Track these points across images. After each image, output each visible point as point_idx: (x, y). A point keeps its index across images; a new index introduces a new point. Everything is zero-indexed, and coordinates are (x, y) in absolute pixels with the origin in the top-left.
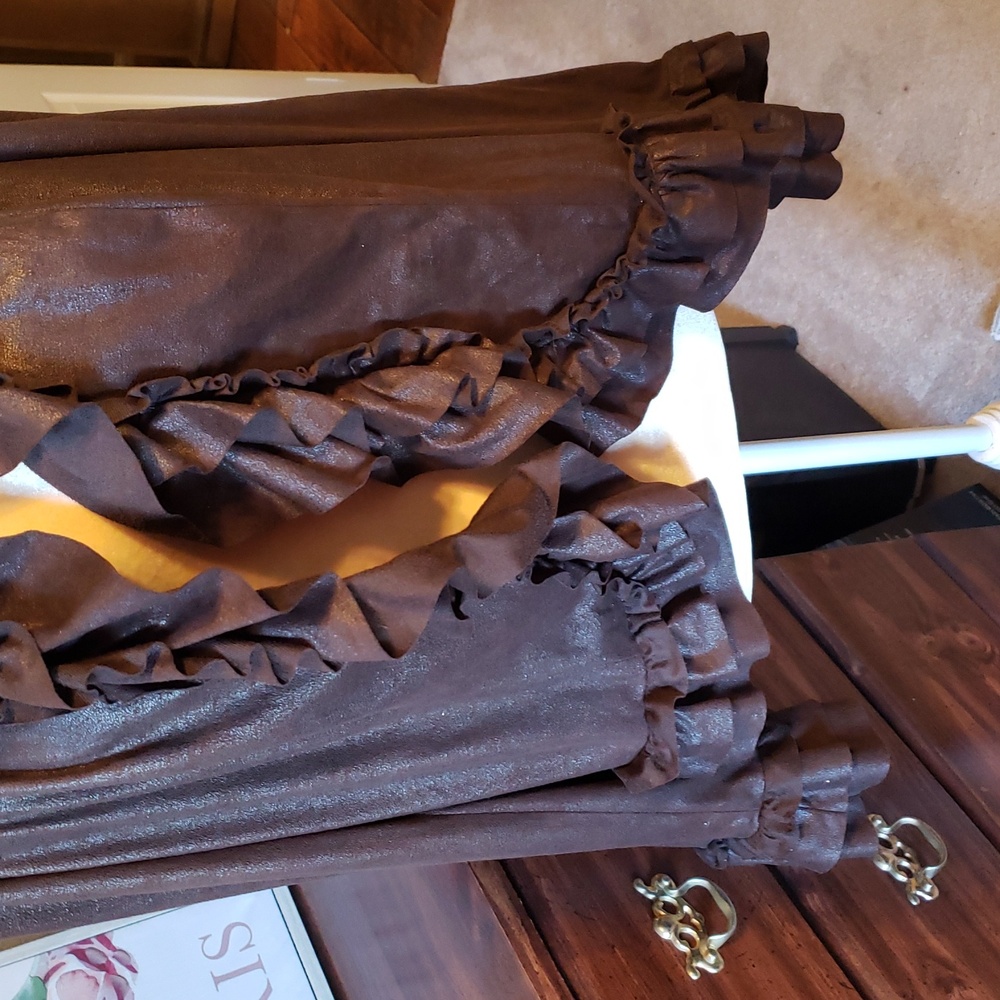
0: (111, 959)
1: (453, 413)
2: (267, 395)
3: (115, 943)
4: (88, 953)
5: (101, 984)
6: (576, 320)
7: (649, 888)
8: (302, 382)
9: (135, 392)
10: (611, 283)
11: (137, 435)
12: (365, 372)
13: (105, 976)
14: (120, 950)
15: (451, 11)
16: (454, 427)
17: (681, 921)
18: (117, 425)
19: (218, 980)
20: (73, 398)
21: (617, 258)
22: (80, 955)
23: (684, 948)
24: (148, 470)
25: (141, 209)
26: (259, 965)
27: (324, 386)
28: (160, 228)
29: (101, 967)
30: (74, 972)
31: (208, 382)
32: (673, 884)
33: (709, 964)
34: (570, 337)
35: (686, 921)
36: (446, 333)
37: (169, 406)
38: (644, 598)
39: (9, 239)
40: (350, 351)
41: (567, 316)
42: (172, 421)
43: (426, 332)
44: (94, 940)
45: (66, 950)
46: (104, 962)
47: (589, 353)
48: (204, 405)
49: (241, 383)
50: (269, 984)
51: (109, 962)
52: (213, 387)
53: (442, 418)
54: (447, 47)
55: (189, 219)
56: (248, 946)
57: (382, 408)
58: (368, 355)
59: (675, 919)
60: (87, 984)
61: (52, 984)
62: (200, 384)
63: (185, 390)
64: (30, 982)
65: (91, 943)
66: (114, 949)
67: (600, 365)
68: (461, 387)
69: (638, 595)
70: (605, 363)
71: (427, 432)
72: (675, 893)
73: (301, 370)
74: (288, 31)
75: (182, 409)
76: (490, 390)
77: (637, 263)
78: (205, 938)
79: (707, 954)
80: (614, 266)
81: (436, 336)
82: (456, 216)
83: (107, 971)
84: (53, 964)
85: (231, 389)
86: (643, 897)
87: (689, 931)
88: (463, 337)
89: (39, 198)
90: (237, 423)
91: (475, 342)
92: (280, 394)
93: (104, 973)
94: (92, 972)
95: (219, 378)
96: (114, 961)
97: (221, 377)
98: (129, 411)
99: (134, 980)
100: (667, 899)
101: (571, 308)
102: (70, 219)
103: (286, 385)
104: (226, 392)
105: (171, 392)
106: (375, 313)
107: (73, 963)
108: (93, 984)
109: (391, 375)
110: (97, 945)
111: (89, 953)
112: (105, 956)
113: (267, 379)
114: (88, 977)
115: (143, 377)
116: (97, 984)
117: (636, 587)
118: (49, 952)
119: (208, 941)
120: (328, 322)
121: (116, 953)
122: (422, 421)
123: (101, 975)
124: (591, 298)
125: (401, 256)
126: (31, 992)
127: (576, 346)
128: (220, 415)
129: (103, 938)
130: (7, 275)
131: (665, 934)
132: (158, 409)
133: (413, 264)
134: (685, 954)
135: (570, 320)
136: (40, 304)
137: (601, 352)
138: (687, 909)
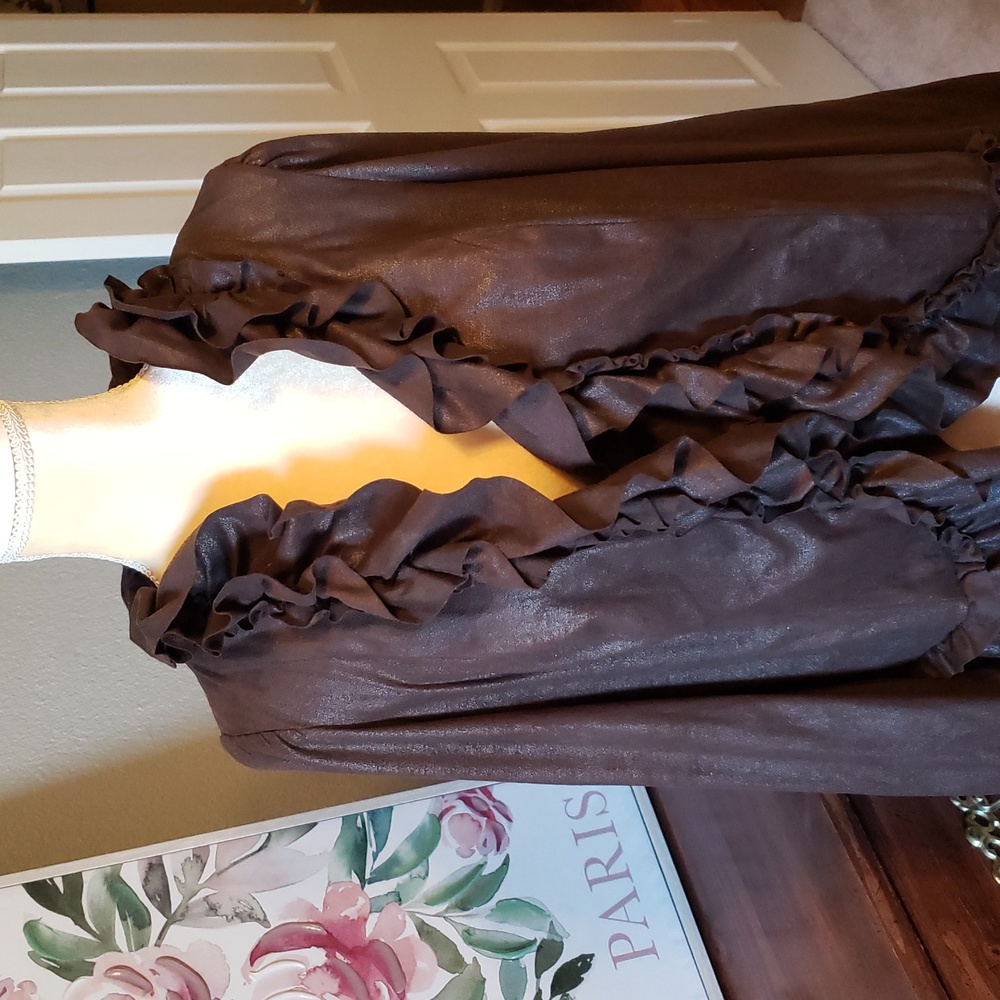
0: (491, 808)
1: (819, 378)
2: (669, 369)
3: (494, 795)
5: (484, 827)
6: (932, 310)
7: (964, 802)
8: (696, 358)
9: (571, 369)
10: (966, 281)
11: (574, 403)
12: (745, 348)
13: (487, 822)
14: (499, 802)
16: (822, 390)
17: (991, 833)
18: (560, 393)
19: (577, 837)
20: (529, 372)
21: (974, 258)
22: (467, 801)
23: (992, 856)
24: (581, 429)
25: (583, 225)
26: (612, 829)
27: (712, 360)
28: (596, 240)
29: (483, 814)
30: (462, 815)
31: (625, 361)
32: (986, 801)
34: (925, 323)
35: (996, 833)
36: (814, 316)
37: (596, 379)
38: (971, 549)
39: (487, 249)
40: (733, 331)
41: (923, 305)
42: (597, 391)
43: (797, 316)
44: (478, 791)
45: (456, 796)
46: (486, 809)
47: (941, 339)
48: (622, 379)
49: (650, 361)
50: (620, 846)
51: (489, 809)
52: (629, 364)
53: (811, 382)
55: (619, 232)
56: (603, 812)
57: (758, 375)
58: (748, 336)
59: (986, 830)
60: (473, 827)
61: (445, 822)
62: (619, 362)
63: (609, 367)
64: (427, 819)
65: (475, 792)
66: (494, 800)
67: (950, 348)
68: (826, 357)
69: (966, 546)
70: (955, 347)
71: (798, 393)
72: (987, 808)
73: (694, 349)
75: (605, 381)
76: (852, 360)
77: (991, 265)
78: (568, 801)
80: (970, 265)
81: (805, 318)
82: (834, 224)
83: (488, 817)
84: (446, 806)
85: (642, 366)
86: (958, 809)
88: (829, 318)
89: (502, 209)
90: (646, 394)
91: (839, 323)
92: (679, 367)
93: (486, 819)
94: (476, 817)
95: (633, 357)
96: (494, 810)
97: (635, 357)
98: (568, 384)
99: (510, 827)
100: (980, 813)
101: (926, 300)
102: (532, 234)
103: (683, 361)
104: (639, 368)
105: (597, 368)
106: (757, 303)
107: (462, 808)
108: (476, 828)
109: (766, 350)
110: (480, 795)
111: (474, 801)
112: (487, 804)
113: (669, 356)
114: (473, 820)
115: (577, 358)
116: (480, 826)
117: (965, 538)
118: (443, 796)
119: (570, 803)
120: (718, 309)
121: (496, 804)
122: (794, 385)
123: (483, 820)
124: (947, 292)
125: (783, 256)
126: (428, 826)
127: (931, 331)
128: (633, 387)
129: (485, 791)
130: (484, 276)
131: (976, 843)
132: (588, 382)
133: (792, 262)
134: (992, 861)
135: (926, 309)
136: (507, 299)
137: (952, 337)
138: (997, 824)
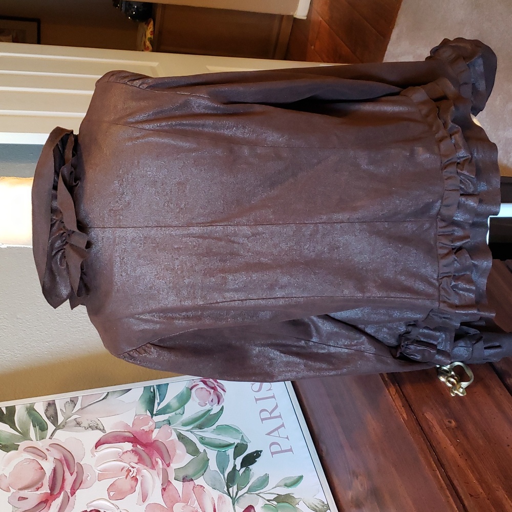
4: (207, 382)
5: (212, 394)
13: (214, 392)
15: (390, 37)
17: (450, 376)
19: (257, 400)
22: (205, 383)
23: (450, 385)
26: (273, 397)
29: (212, 388)
30: (202, 388)
33: (460, 392)
35: (452, 377)
45: (200, 380)
46: (213, 386)
50: (277, 404)
51: (216, 387)
54: (387, 52)
56: (270, 390)
60: (206, 393)
61: (193, 391)
64: (185, 389)
66: (218, 382)
74: (313, 47)
79: (459, 388)
83: (214, 390)
84: (194, 384)
87: (452, 380)
94: (209, 389)
99: (224, 395)
100: (445, 368)
107: (202, 385)
108: (208, 394)
110: (211, 380)
112: (214, 384)
114: (207, 390)
116: (210, 393)
118: (193, 380)
119: (254, 385)
121: (219, 384)
123: (212, 391)
126: (185, 392)
131: (442, 379)
138: (453, 373)
